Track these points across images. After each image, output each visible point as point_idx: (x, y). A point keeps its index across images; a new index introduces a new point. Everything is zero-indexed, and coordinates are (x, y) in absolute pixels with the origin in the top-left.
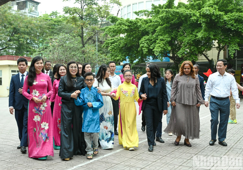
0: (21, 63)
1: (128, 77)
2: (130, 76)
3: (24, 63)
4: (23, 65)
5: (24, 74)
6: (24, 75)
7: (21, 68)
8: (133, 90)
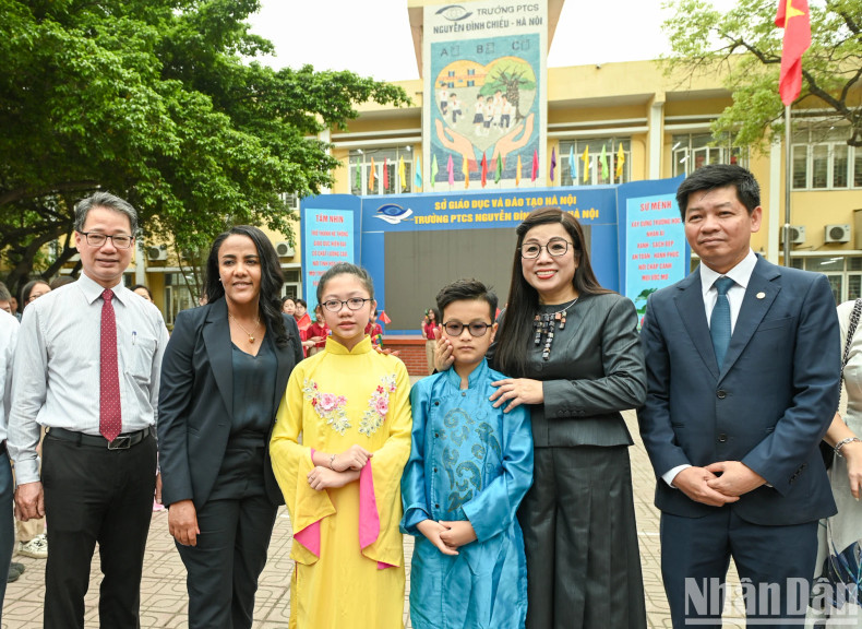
0: (700, 201)
1: (345, 310)
2: (355, 301)
3: (726, 196)
4: (721, 213)
5: (732, 274)
6: (733, 284)
7: (701, 238)
8: (380, 390)
